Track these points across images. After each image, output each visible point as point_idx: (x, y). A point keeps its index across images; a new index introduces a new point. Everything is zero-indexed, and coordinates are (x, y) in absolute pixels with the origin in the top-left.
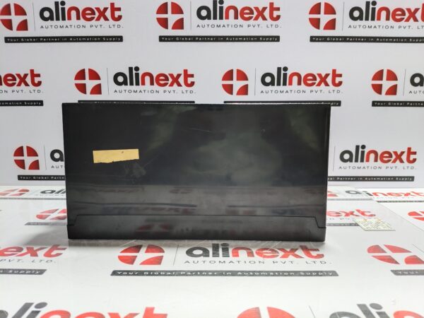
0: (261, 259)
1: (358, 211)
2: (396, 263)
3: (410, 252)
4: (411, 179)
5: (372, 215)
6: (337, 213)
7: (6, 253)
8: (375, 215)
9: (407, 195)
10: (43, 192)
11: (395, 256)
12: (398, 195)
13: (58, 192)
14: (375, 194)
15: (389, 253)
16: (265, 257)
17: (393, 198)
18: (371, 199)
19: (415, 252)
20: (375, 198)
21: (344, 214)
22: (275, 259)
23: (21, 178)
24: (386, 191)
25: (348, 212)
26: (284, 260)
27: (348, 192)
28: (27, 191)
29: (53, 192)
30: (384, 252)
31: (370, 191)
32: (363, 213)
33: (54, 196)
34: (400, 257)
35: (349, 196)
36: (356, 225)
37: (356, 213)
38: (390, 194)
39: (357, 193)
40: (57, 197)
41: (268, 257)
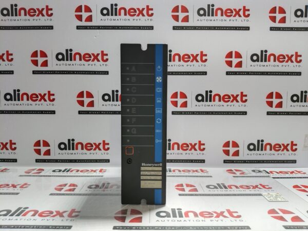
0: (203, 218)
1: (261, 185)
2: (286, 221)
3: (294, 213)
4: (294, 162)
5: (269, 188)
6: (247, 186)
7: (43, 215)
8: (271, 188)
9: (292, 173)
10: (54, 171)
11: (285, 216)
12: (286, 173)
13: (64, 171)
14: (271, 172)
15: (281, 214)
16: (205, 217)
17: (283, 175)
18: (269, 177)
19: (297, 214)
20: (271, 175)
21: (252, 187)
22: (212, 219)
23: (37, 161)
24: (278, 170)
25: (254, 185)
26: (217, 219)
27: (254, 171)
28: (43, 170)
29: (60, 171)
30: (278, 213)
31: (268, 170)
32: (264, 187)
33: (61, 174)
34: (288, 217)
35: (254, 174)
36: (260, 195)
37: (259, 186)
38: (281, 172)
39: (260, 171)
40: (64, 175)
41: (207, 217)
